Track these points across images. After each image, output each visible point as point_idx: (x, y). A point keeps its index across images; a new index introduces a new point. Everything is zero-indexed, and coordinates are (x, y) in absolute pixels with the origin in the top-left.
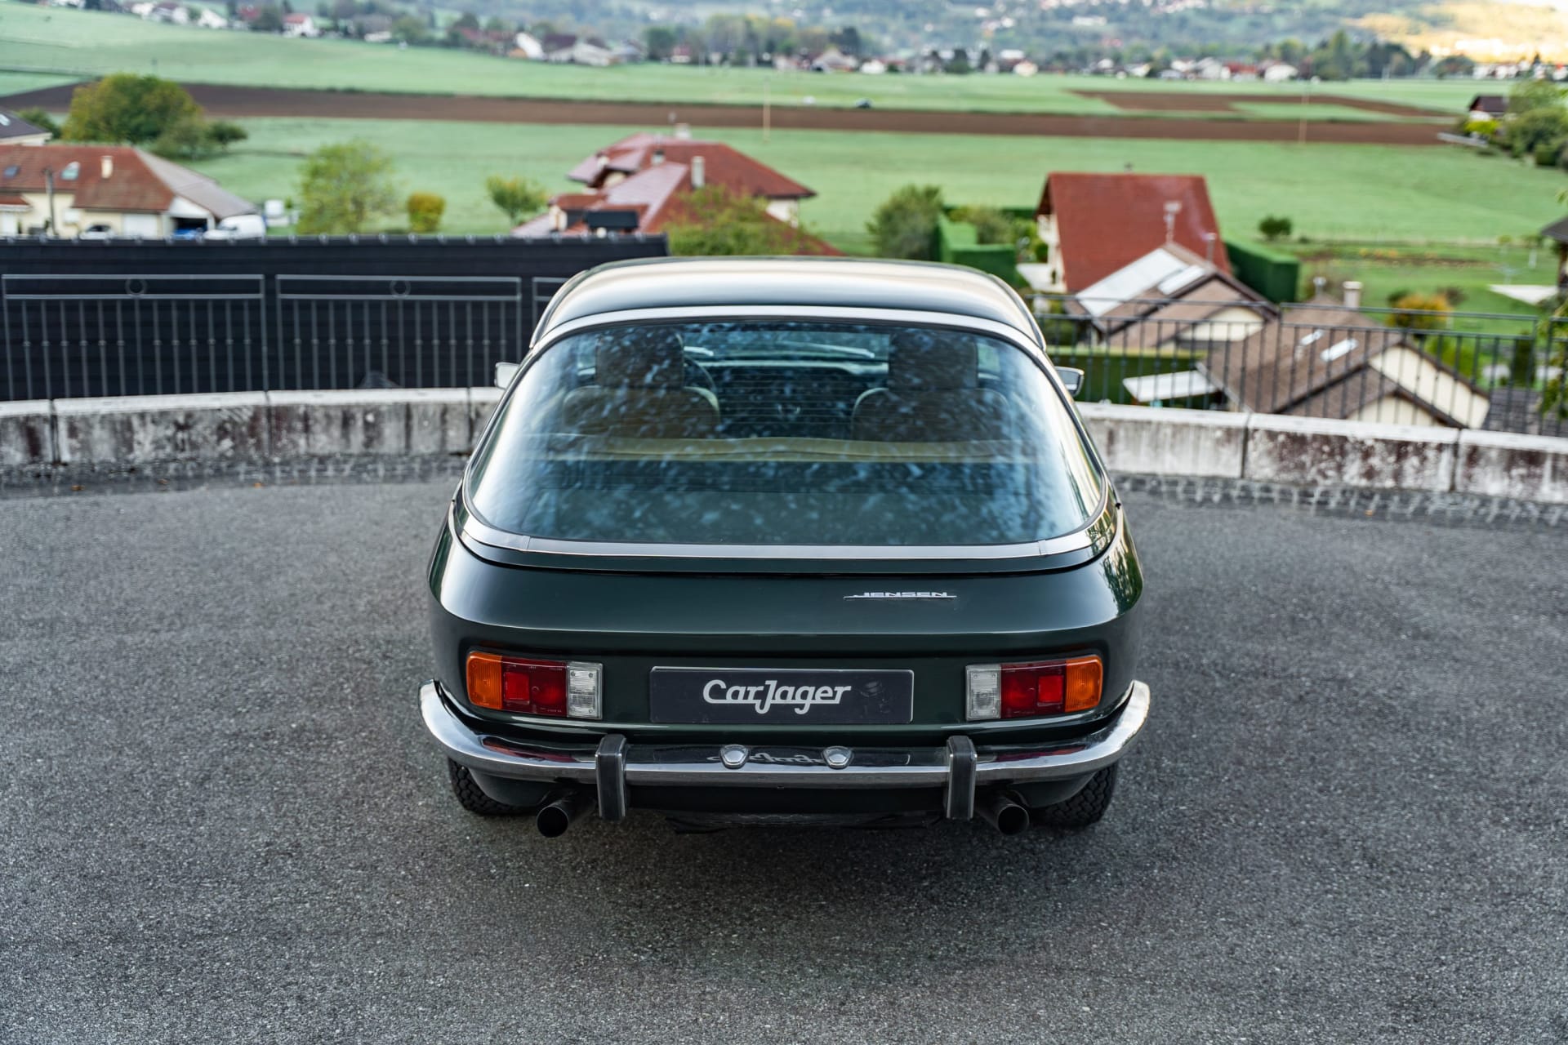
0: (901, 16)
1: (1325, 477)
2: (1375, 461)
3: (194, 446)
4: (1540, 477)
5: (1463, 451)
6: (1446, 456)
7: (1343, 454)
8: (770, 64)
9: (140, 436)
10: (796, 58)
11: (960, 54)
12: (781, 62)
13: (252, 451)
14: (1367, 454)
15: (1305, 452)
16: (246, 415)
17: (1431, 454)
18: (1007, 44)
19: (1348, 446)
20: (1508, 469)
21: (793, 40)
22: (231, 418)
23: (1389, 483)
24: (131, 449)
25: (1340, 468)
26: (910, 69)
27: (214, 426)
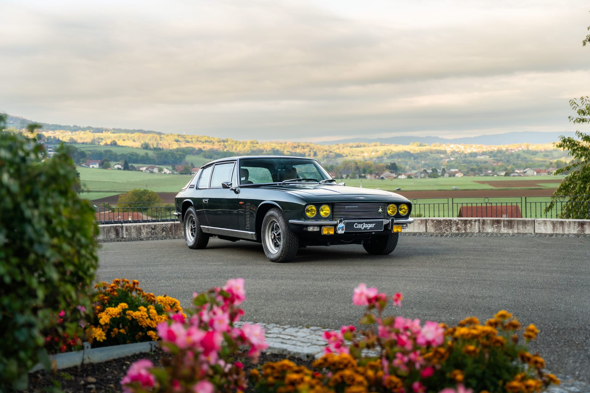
0: (412, 158)
1: (447, 231)
2: (459, 226)
3: (156, 234)
4: (501, 226)
5: (481, 221)
6: (477, 223)
7: (451, 224)
8: (365, 177)
9: (143, 231)
10: (374, 175)
11: (434, 170)
12: (368, 176)
13: (170, 235)
14: (457, 224)
15: (442, 225)
16: (169, 226)
17: (473, 223)
18: (452, 167)
19: (452, 222)
20: (493, 225)
21: (372, 168)
22: (165, 226)
23: (463, 231)
24: (141, 235)
25: (451, 228)
26: (416, 177)
27: (161, 229)
